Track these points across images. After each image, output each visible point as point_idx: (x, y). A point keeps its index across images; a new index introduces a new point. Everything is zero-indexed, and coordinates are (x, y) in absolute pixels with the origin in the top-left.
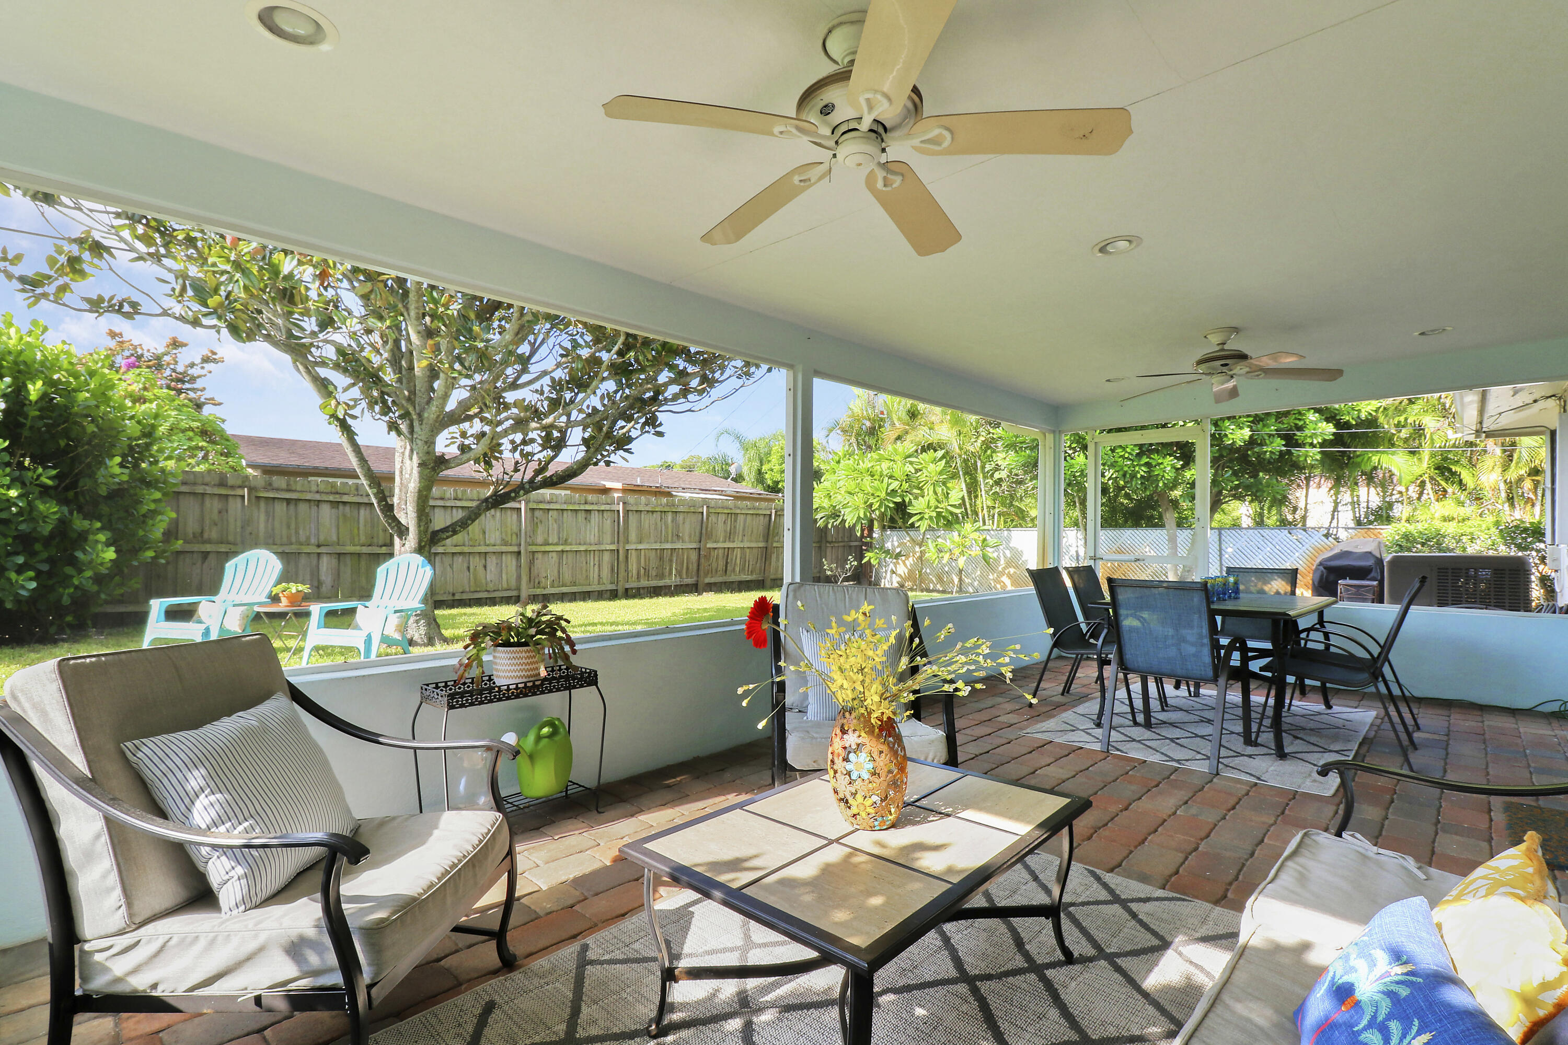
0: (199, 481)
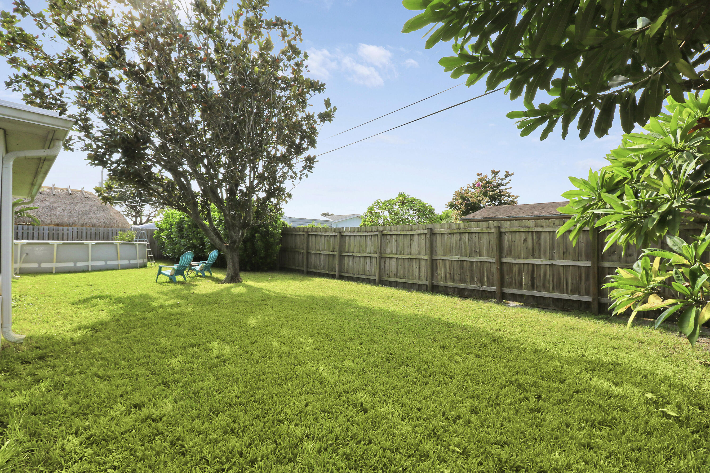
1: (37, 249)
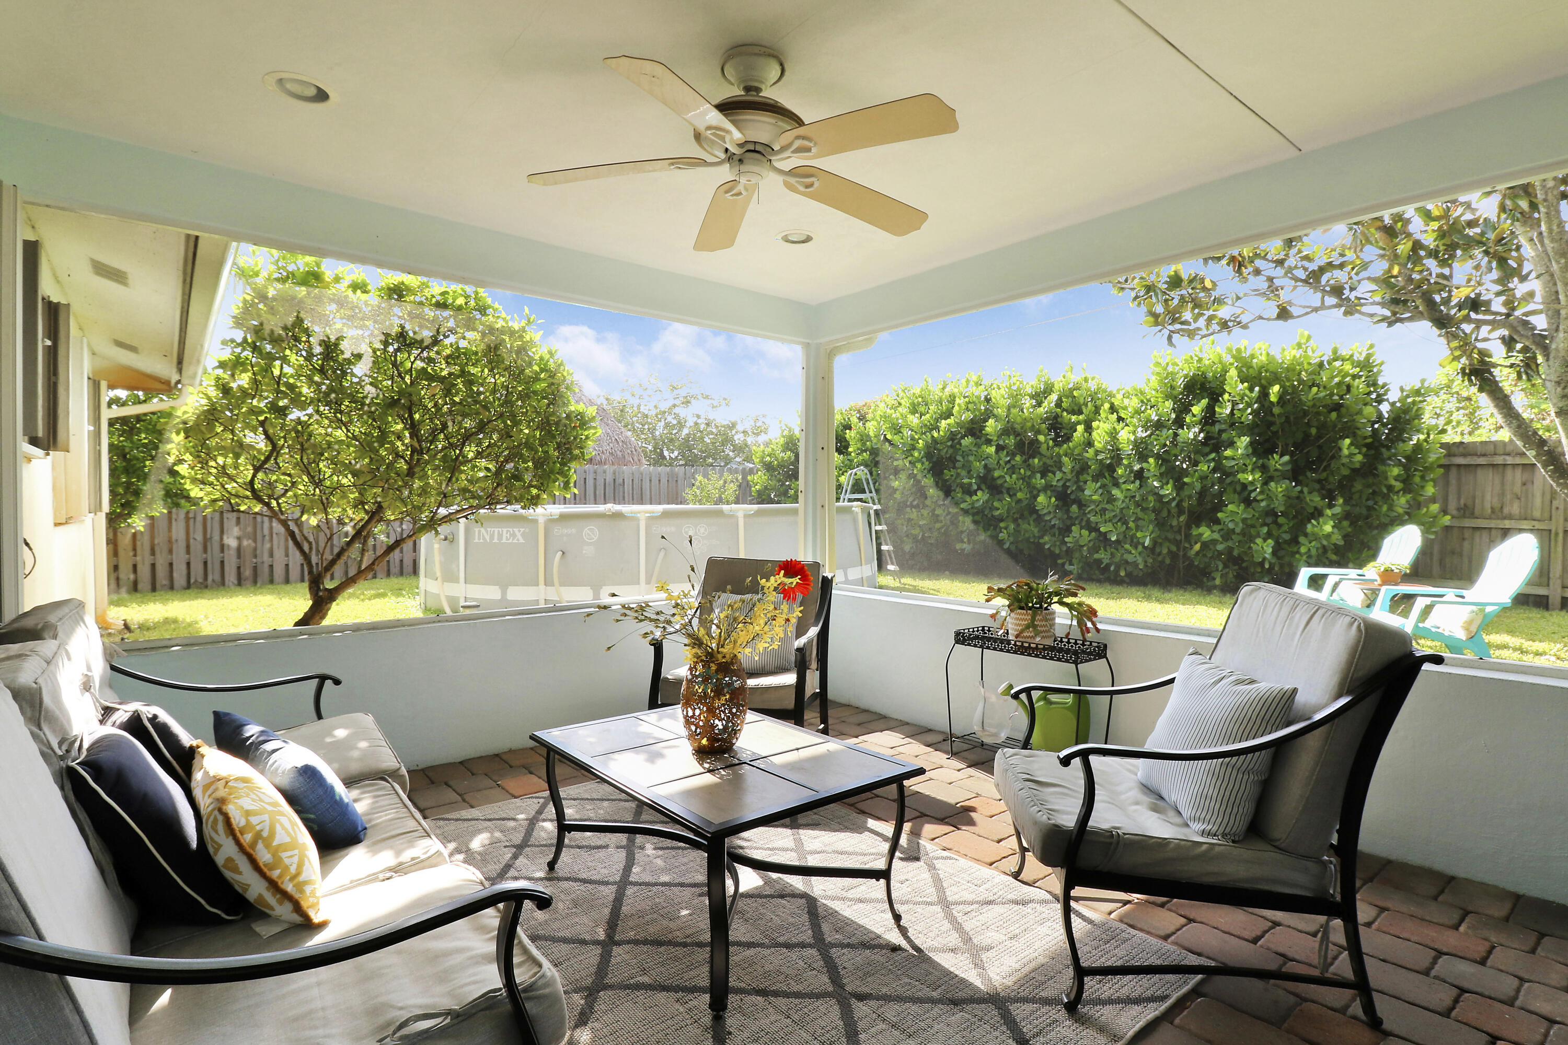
0: (1501, 451)
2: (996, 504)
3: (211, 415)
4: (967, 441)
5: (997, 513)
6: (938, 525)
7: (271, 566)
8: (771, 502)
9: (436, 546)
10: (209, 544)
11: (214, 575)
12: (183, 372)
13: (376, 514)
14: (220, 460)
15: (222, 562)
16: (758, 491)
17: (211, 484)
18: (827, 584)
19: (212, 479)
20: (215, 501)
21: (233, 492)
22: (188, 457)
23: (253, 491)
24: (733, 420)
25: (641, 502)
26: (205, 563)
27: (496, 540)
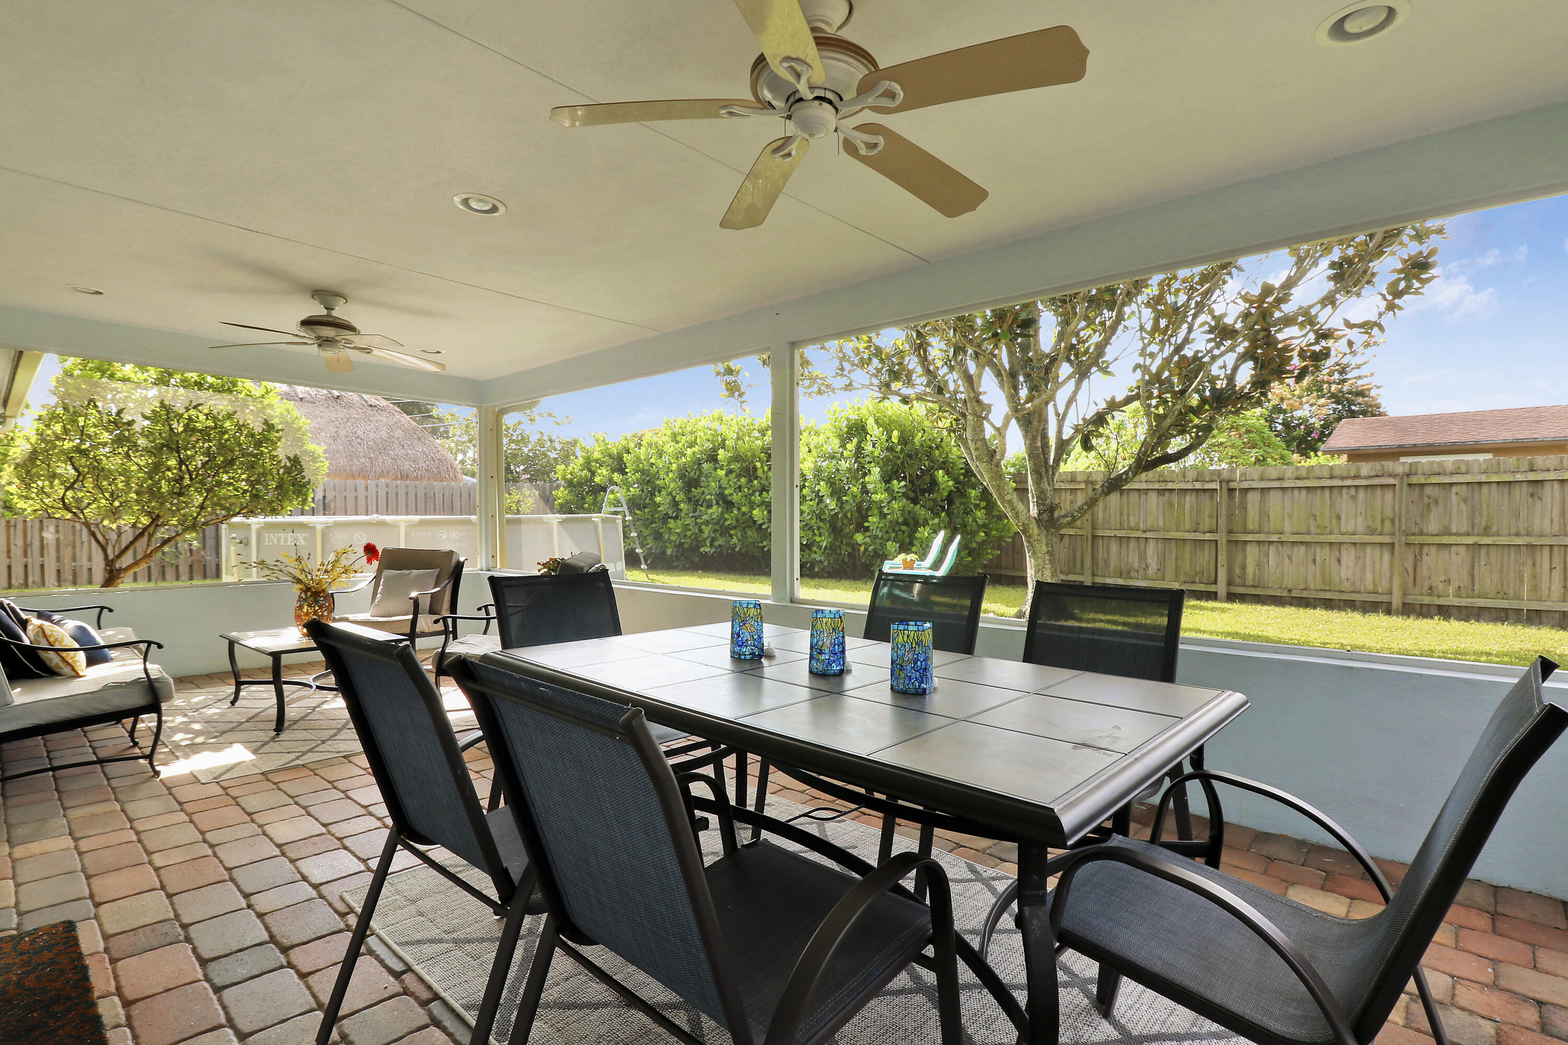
1: (444, 537)
2: (726, 516)
3: (33, 455)
4: (706, 466)
5: (727, 523)
6: (689, 533)
7: (90, 569)
8: (571, 512)
9: (233, 548)
10: (29, 550)
11: (34, 577)
12: (8, 408)
13: (156, 520)
14: (40, 483)
15: (42, 566)
16: (560, 504)
17: (33, 499)
18: (460, 566)
19: (33, 495)
20: (35, 511)
21: (50, 504)
22: (16, 480)
23: (64, 503)
24: (575, 438)
25: (396, 512)
26: (26, 566)
27: (282, 543)
